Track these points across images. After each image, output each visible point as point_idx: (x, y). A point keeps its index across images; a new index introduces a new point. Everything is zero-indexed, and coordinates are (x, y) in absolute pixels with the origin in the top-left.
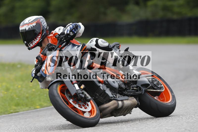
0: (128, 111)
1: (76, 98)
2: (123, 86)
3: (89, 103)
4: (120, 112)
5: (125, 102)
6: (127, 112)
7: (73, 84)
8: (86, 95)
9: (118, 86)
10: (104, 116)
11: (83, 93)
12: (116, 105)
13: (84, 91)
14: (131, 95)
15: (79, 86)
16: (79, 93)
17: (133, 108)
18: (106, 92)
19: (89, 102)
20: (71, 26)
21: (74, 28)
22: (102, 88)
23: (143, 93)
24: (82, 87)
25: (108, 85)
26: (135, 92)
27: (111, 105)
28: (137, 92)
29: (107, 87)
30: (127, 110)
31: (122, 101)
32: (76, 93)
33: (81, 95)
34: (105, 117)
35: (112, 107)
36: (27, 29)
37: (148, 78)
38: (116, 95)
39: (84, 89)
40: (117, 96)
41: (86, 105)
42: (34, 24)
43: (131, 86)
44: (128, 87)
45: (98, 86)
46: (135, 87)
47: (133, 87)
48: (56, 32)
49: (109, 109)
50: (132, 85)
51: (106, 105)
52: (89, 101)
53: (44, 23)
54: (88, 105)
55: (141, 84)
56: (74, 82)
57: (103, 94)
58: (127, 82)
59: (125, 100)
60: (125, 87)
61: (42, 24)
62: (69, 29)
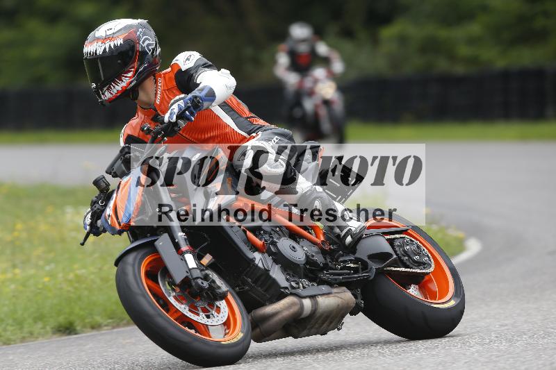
0: (331, 323)
1: (188, 290)
2: (319, 259)
3: (223, 304)
4: (308, 327)
5: (320, 300)
6: (328, 326)
7: (182, 254)
8: (214, 282)
9: (305, 257)
10: (265, 337)
11: (206, 278)
12: (294, 309)
13: (208, 272)
14: (338, 281)
15: (198, 258)
16: (194, 276)
17: (343, 317)
18: (271, 273)
19: (224, 301)
20: (181, 103)
21: (189, 107)
22: (260, 265)
23: (371, 278)
24: (207, 259)
25: (279, 258)
26: (349, 274)
27: (281, 308)
28: (354, 274)
29: (276, 261)
30: (328, 321)
31: (312, 297)
32: (187, 277)
33: (200, 281)
34: (267, 338)
35: (286, 313)
36: (100, 51)
37: (388, 237)
38: (298, 283)
39: (210, 266)
40: (301, 285)
41: (212, 308)
42: (119, 41)
43: (341, 259)
44: (332, 259)
45: (248, 258)
46: (351, 260)
47: (345, 262)
48: (177, 62)
49: (276, 319)
50: (343, 256)
51: (269, 309)
52: (223, 296)
53: (146, 39)
54: (218, 310)
55: (369, 254)
56: (184, 247)
57: (263, 278)
58: (330, 249)
59: (324, 294)
60: (324, 261)
61: (141, 42)
62: (176, 111)
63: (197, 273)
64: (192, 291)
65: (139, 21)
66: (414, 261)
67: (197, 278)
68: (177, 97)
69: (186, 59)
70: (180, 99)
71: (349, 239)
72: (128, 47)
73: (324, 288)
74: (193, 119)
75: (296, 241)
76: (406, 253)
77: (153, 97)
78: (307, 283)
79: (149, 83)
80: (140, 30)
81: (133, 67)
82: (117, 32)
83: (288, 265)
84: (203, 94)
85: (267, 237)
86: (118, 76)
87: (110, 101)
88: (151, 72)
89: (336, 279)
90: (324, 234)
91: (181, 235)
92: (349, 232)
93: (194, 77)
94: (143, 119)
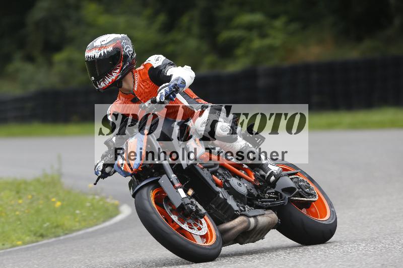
1: (182, 212)
2: (254, 191)
3: (203, 220)
4: (250, 236)
5: (259, 218)
7: (176, 188)
8: (197, 206)
9: (247, 191)
11: (192, 203)
12: (245, 225)
13: (193, 200)
14: (267, 206)
15: (186, 191)
16: (186, 203)
18: (228, 202)
20: (167, 89)
22: (221, 196)
23: (286, 204)
24: (190, 192)
25: (231, 191)
26: (273, 201)
27: (236, 223)
28: (276, 201)
29: (230, 193)
31: (255, 217)
32: (182, 204)
33: (190, 206)
34: (229, 243)
35: (239, 228)
36: (97, 56)
37: (291, 177)
38: (244, 208)
39: (193, 196)
40: (246, 209)
41: (198, 223)
42: (110, 49)
43: (267, 192)
44: (262, 192)
45: (216, 191)
46: (273, 192)
47: (269, 193)
48: (149, 62)
49: (233, 231)
50: (268, 189)
51: (229, 225)
52: (202, 216)
53: (127, 47)
54: (201, 224)
55: (282, 188)
56: (177, 185)
57: (222, 205)
58: (259, 185)
59: (260, 215)
60: (257, 193)
61: (124, 50)
62: (164, 94)
63: (188, 201)
64: (184, 212)
65: (122, 35)
66: (306, 193)
67: (189, 204)
68: (164, 85)
69: (156, 60)
70: (166, 86)
71: (273, 178)
72: (115, 52)
73: (261, 211)
74: (174, 99)
76: (300, 187)
77: (132, 86)
78: (249, 207)
79: (129, 77)
80: (123, 41)
81: (119, 66)
82: (109, 42)
83: (237, 196)
84: (179, 82)
85: (221, 177)
86: (109, 72)
87: (104, 89)
88: (130, 69)
89: (266, 205)
90: (255, 176)
91: (173, 176)
92: (272, 174)
93: (164, 72)
94: (124, 100)
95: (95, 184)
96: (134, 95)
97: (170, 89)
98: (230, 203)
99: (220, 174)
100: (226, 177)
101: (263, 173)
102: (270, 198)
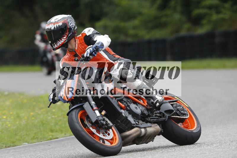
0: (151, 138)
2: (146, 112)
4: (143, 140)
5: (148, 129)
7: (94, 110)
8: (107, 122)
9: (141, 111)
11: (104, 120)
12: (138, 133)
13: (105, 118)
15: (100, 112)
16: (100, 120)
17: (155, 136)
18: (128, 118)
20: (91, 49)
21: (95, 50)
22: (124, 115)
23: (166, 120)
24: (103, 113)
25: (131, 112)
26: (158, 118)
27: (133, 132)
28: (160, 118)
29: (130, 113)
31: (145, 128)
32: (97, 120)
33: (102, 121)
35: (135, 135)
36: (53, 28)
37: (172, 103)
38: (138, 122)
39: (105, 115)
40: (140, 123)
42: (60, 24)
43: (154, 113)
44: (151, 112)
45: (120, 112)
46: (158, 113)
47: (156, 113)
48: (84, 32)
50: (155, 111)
51: (128, 133)
52: (111, 128)
53: (71, 23)
54: (109, 134)
55: (165, 110)
56: (95, 108)
57: (125, 120)
58: (150, 108)
59: (148, 127)
60: (148, 113)
61: (69, 24)
62: (89, 52)
63: (101, 118)
64: (98, 125)
66: (181, 113)
68: (89, 46)
69: (88, 31)
70: (91, 47)
71: (158, 104)
72: (64, 26)
73: (149, 124)
74: (96, 55)
75: (137, 105)
76: (178, 110)
77: (74, 47)
78: (142, 122)
79: (72, 41)
80: (69, 19)
81: (66, 35)
82: (60, 20)
83: (134, 115)
85: (125, 103)
86: (60, 38)
87: (57, 48)
88: (73, 36)
89: (153, 121)
90: (147, 102)
91: (93, 103)
92: (158, 101)
93: (93, 38)
94: (70, 56)
95: (49, 107)
96: (76, 52)
97: (93, 49)
98: (129, 119)
99: (125, 102)
100: (128, 103)
101: (152, 101)
102: (156, 116)
